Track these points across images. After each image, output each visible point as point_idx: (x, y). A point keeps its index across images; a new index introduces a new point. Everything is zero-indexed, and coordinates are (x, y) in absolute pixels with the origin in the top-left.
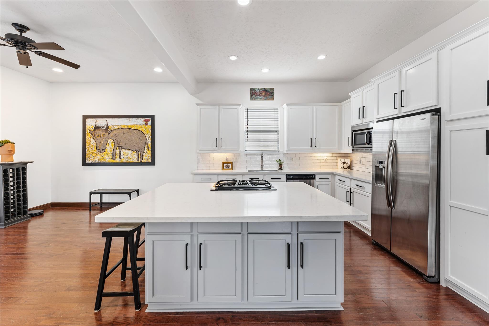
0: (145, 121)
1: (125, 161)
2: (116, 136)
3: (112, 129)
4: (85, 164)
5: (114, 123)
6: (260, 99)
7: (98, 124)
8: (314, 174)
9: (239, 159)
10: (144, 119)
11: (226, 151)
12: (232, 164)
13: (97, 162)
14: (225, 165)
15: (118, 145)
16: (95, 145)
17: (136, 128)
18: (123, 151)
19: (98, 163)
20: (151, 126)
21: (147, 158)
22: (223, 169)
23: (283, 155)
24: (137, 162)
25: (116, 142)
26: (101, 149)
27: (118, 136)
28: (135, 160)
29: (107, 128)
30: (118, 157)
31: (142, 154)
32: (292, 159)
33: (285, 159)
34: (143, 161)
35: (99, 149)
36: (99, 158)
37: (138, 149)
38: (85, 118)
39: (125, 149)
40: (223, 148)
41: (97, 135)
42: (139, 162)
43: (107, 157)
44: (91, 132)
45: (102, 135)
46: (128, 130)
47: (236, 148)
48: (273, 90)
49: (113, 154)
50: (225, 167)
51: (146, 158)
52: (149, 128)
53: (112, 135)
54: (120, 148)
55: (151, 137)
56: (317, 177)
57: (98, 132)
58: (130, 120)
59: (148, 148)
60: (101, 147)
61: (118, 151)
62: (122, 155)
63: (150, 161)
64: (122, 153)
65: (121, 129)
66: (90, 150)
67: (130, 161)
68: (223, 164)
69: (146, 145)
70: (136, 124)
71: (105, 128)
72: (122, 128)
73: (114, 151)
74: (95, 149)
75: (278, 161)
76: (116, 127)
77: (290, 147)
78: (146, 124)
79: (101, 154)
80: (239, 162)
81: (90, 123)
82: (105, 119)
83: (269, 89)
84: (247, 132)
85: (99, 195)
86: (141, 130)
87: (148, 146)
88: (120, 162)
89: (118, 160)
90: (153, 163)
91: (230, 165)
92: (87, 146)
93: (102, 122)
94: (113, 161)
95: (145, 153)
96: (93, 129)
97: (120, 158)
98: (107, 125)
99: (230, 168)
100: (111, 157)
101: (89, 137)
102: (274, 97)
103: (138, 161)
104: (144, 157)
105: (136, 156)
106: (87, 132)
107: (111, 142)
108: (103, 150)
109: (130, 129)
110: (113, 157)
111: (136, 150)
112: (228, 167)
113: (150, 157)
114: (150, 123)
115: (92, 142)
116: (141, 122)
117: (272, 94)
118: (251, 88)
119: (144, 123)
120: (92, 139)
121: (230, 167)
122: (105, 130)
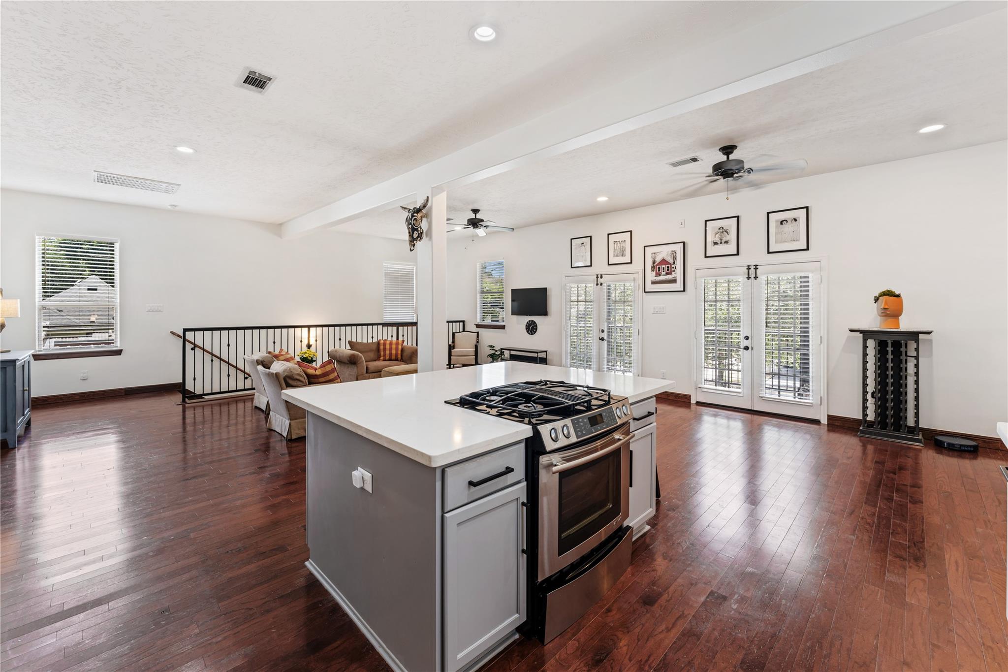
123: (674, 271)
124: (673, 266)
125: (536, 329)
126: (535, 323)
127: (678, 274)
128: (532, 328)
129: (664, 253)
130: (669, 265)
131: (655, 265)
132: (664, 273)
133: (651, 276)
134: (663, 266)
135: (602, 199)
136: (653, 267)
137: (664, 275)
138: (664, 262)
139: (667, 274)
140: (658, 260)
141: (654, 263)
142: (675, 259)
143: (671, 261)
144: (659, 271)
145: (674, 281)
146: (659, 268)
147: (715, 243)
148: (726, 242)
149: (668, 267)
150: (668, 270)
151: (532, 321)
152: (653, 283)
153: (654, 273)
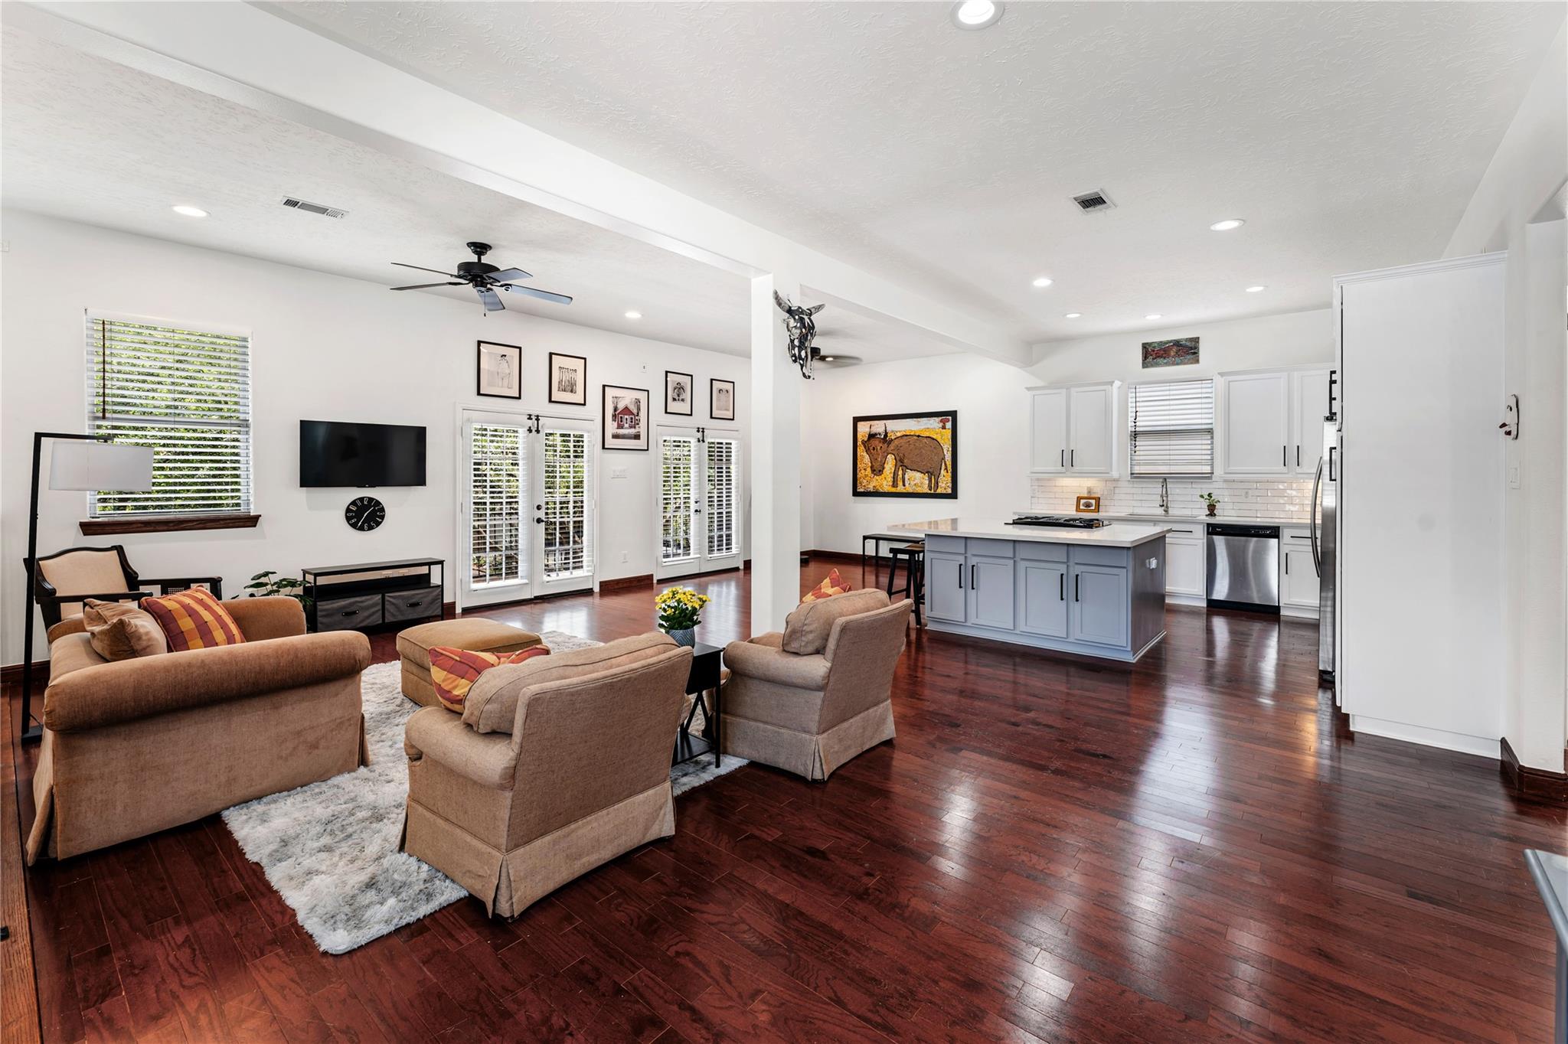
0: (941, 421)
1: (910, 490)
2: (898, 448)
3: (893, 438)
4: (856, 493)
5: (897, 428)
6: (1166, 363)
7: (874, 430)
8: (1279, 527)
9: (1117, 491)
10: (940, 418)
11: (1082, 474)
12: (1098, 500)
13: (872, 490)
14: (1082, 501)
15: (902, 464)
16: (870, 464)
17: (927, 434)
18: (909, 474)
19: (873, 492)
20: (950, 431)
21: (945, 485)
22: (1078, 509)
23: (1221, 485)
24: (929, 492)
25: (898, 459)
26: (877, 470)
27: (902, 448)
28: (926, 490)
29: (886, 435)
30: (900, 483)
31: (936, 477)
32: (1247, 493)
33: (1226, 492)
34: (939, 491)
35: (875, 470)
36: (874, 484)
37: (930, 470)
38: (857, 420)
39: (911, 470)
40: (1076, 468)
41: (872, 448)
42: (932, 492)
43: (885, 483)
44: (864, 442)
45: (879, 448)
46: (915, 437)
47: (1102, 469)
48: (1198, 342)
49: (894, 478)
50: (1083, 505)
51: (943, 485)
52: (948, 433)
53: (892, 447)
54: (904, 468)
55: (950, 449)
56: (1286, 534)
57: (875, 443)
58: (919, 421)
59: (946, 469)
60: (877, 465)
61: (900, 472)
62: (906, 479)
63: (949, 491)
64: (906, 476)
65: (905, 438)
66: (863, 471)
67: (919, 490)
68: (1079, 499)
69: (943, 464)
70: (926, 427)
71: (882, 437)
72: (907, 436)
73: (895, 474)
74: (869, 470)
75: (1206, 497)
76: (899, 434)
77: (1229, 466)
78: (944, 428)
79: (877, 478)
80: (1116, 497)
81: (864, 428)
82: (883, 422)
83: (1187, 340)
84: (1135, 435)
85: (874, 541)
86: (934, 437)
87: (945, 464)
88: (904, 491)
89: (900, 489)
90: (953, 495)
91: (1093, 502)
92: (859, 465)
93: (878, 427)
94: (893, 490)
95: (941, 477)
96: (866, 439)
97: (904, 485)
98: (886, 431)
99: (1093, 508)
100: (891, 484)
101: (861, 450)
102: (1198, 356)
103: (931, 490)
104: (940, 484)
105: (927, 482)
106: (859, 443)
107: (890, 458)
108: (880, 471)
109: (919, 436)
110: (895, 484)
111: (927, 472)
112: (1088, 505)
113: (950, 485)
114: (949, 425)
115: (865, 458)
116: (934, 423)
117: (1196, 351)
118: (1143, 344)
119: (941, 425)
120: (865, 454)
121: (1092, 506)
122: (882, 439)
123: (638, 424)
124: (637, 418)
125: (382, 517)
126: (378, 503)
127: (642, 429)
128: (366, 516)
129: (627, 399)
130: (633, 416)
131: (617, 413)
132: (626, 425)
133: (611, 427)
134: (626, 417)
135: (633, 315)
136: (614, 416)
137: (626, 428)
138: (627, 410)
139: (631, 427)
140: (621, 406)
141: (615, 410)
142: (639, 409)
143: (635, 411)
144: (621, 421)
145: (637, 437)
146: (621, 417)
147: (674, 399)
148: (683, 400)
149: (632, 418)
150: (632, 422)
151: (371, 500)
152: (615, 436)
153: (616, 424)
